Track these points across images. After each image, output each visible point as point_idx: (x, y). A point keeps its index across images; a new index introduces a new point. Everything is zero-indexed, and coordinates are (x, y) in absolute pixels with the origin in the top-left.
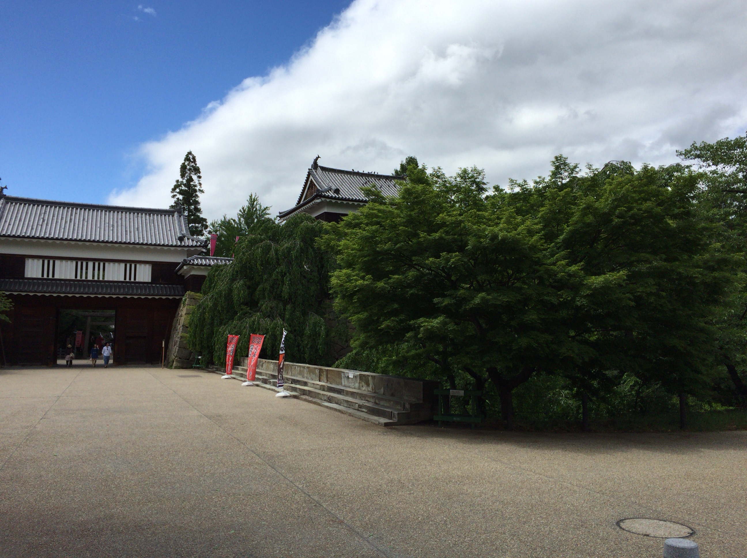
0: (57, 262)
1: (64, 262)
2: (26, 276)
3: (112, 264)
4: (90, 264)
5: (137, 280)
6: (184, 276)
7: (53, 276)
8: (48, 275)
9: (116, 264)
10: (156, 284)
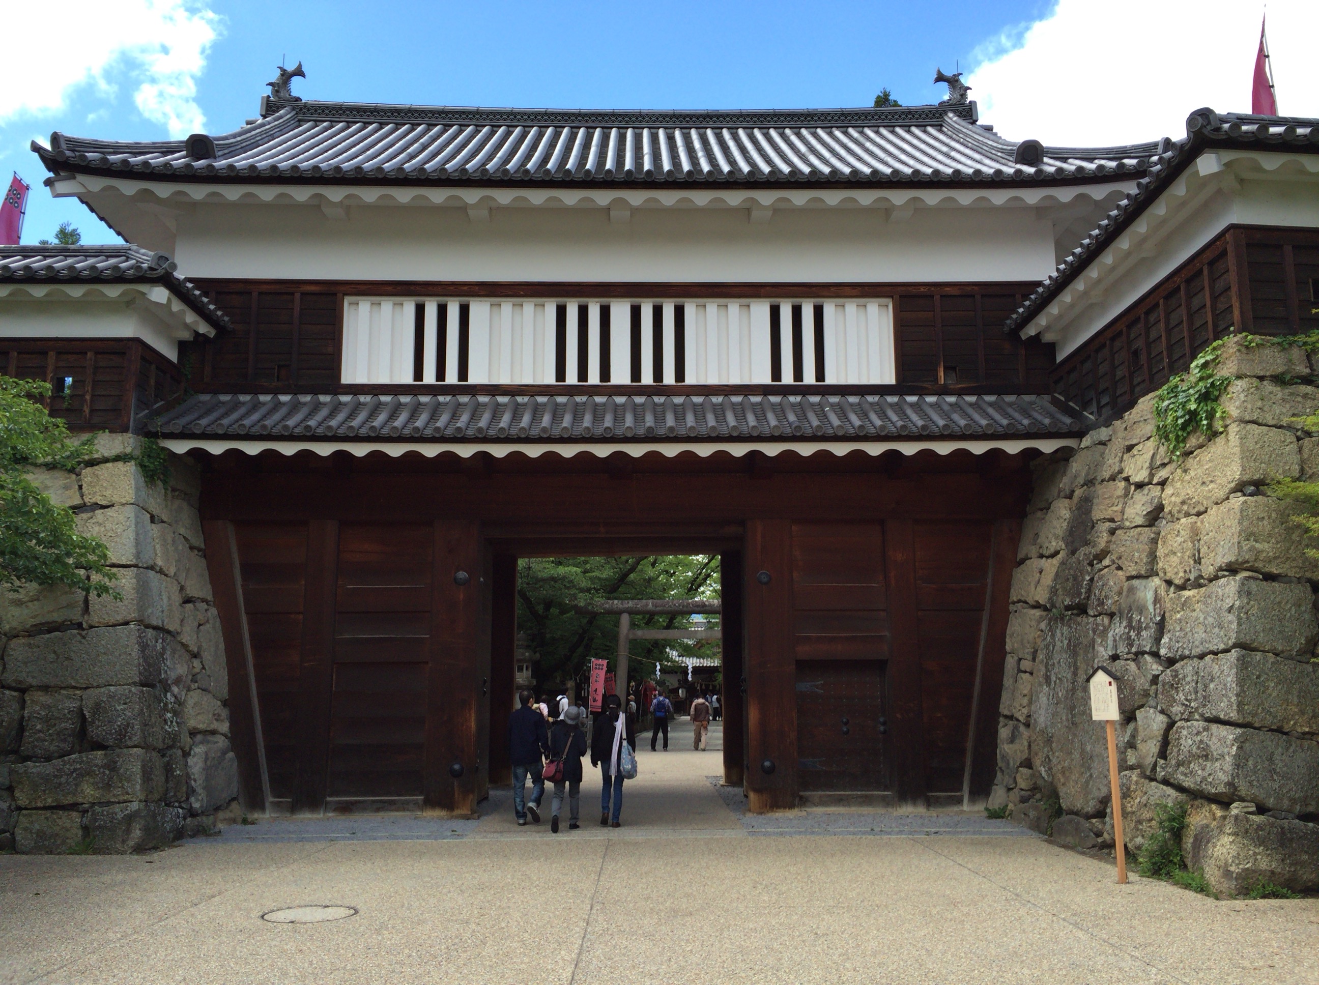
0: (479, 310)
1: (507, 306)
2: (347, 378)
3: (712, 306)
4: (620, 312)
5: (831, 379)
6: (1052, 348)
7: (463, 372)
8: (441, 373)
9: (734, 306)
10: (922, 392)
